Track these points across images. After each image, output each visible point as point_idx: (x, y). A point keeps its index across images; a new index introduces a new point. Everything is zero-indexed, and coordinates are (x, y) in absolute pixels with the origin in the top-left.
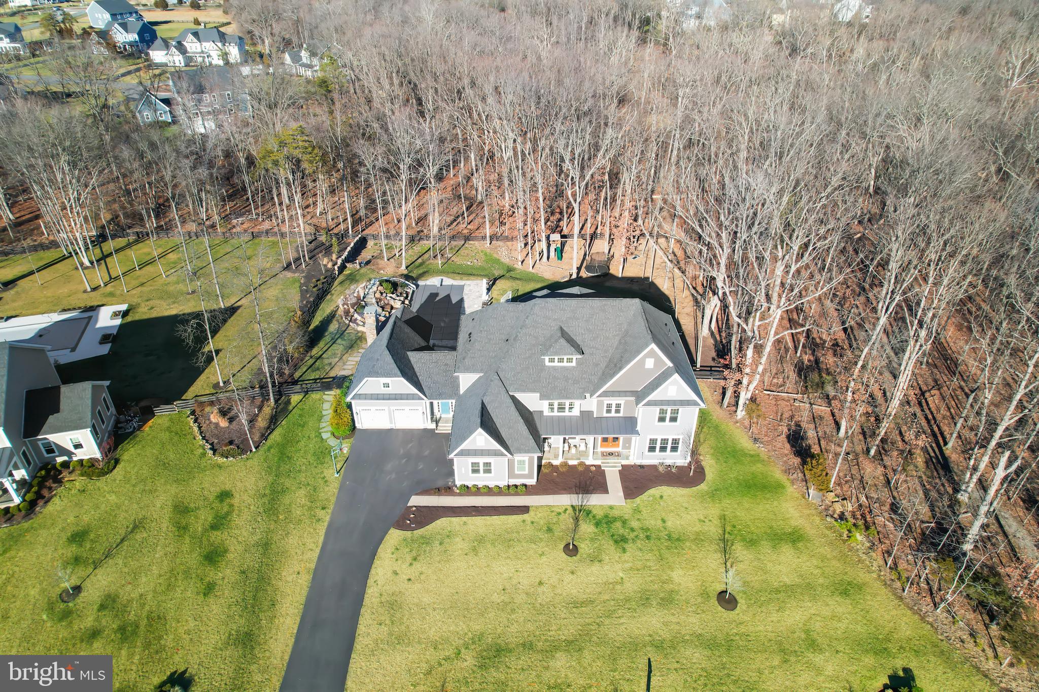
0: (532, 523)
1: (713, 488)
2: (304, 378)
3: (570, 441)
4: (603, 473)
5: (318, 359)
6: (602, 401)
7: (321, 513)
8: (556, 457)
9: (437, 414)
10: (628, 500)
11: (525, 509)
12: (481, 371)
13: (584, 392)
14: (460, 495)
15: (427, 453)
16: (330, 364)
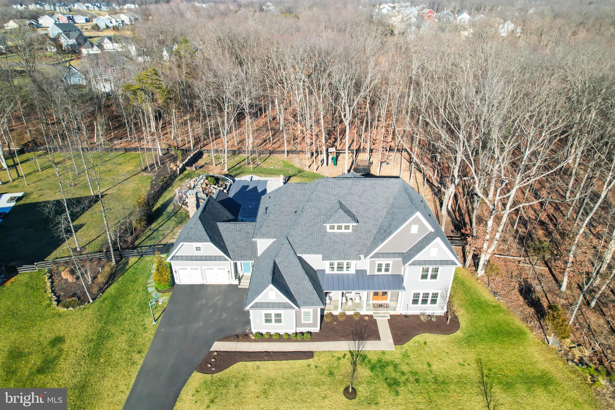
0: (316, 367)
1: (467, 335)
2: (142, 244)
3: (347, 295)
4: (375, 322)
5: (155, 231)
6: (374, 261)
7: (136, 357)
8: (336, 308)
9: (241, 273)
10: (398, 346)
11: (309, 355)
12: (275, 237)
13: (359, 254)
14: (255, 341)
15: (230, 304)
16: (164, 234)
